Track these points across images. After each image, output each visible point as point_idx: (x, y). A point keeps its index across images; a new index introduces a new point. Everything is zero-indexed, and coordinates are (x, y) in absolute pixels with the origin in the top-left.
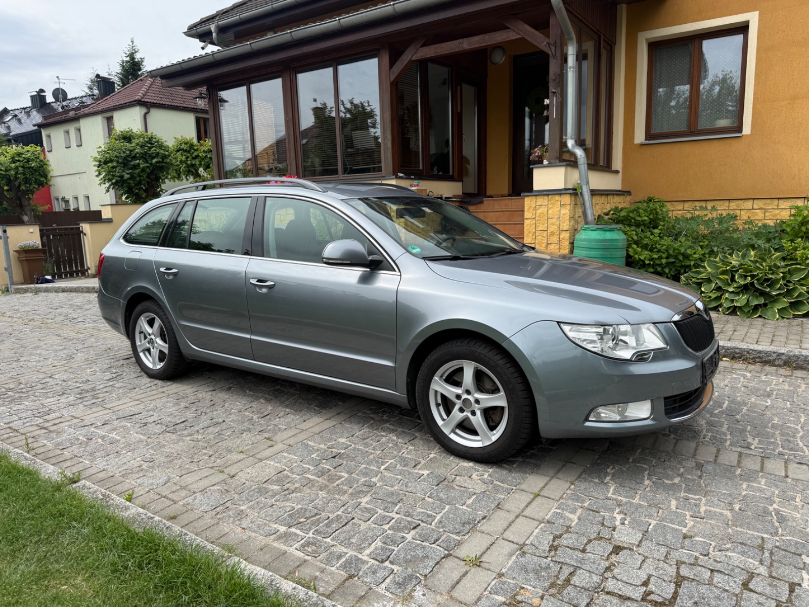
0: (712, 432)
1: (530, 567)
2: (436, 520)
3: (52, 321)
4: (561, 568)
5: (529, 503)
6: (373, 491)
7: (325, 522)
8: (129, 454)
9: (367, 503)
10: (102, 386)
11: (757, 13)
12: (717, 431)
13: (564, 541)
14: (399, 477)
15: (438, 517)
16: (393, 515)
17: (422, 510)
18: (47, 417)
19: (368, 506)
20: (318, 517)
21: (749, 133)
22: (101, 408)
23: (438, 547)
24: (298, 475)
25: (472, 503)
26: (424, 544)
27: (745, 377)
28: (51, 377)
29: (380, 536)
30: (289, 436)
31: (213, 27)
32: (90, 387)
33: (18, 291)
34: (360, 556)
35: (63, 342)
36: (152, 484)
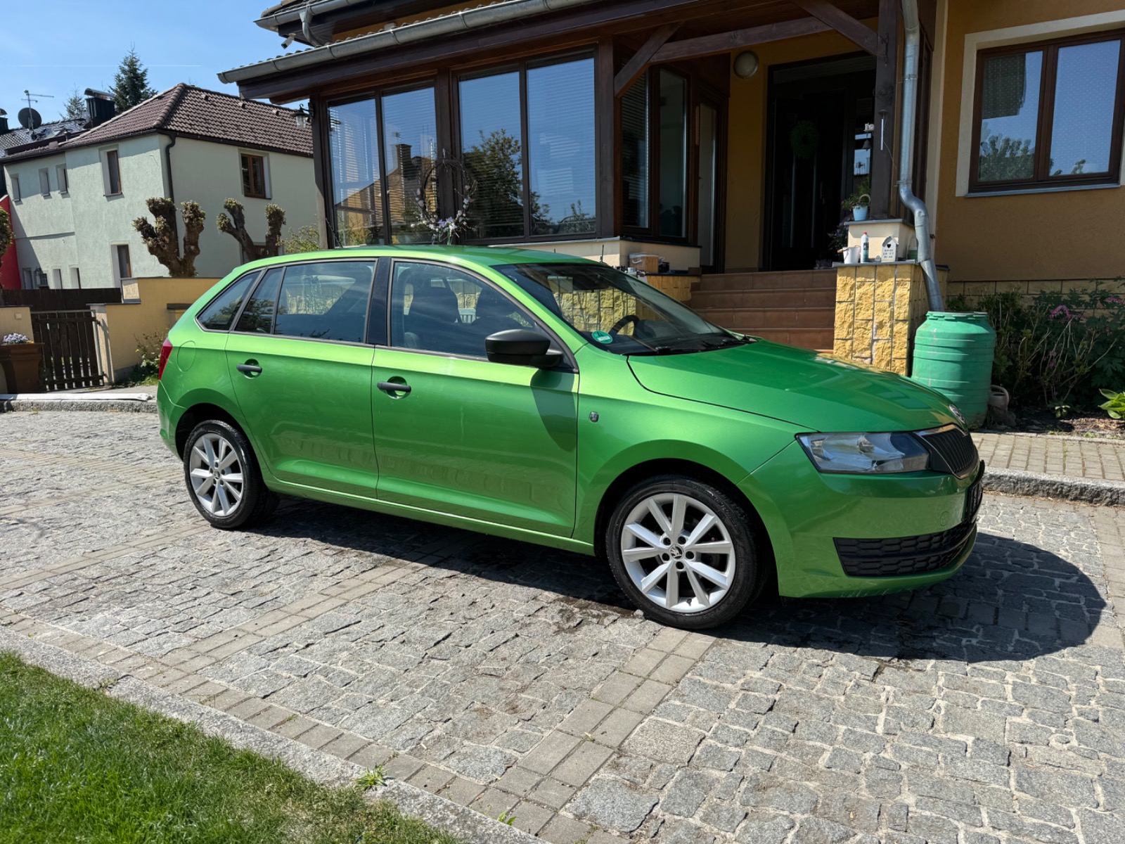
3: (93, 457)
6: (905, 778)
8: (393, 704)
10: (255, 572)
18: (194, 632)
22: (280, 615)
24: (737, 746)
28: (154, 555)
31: (303, 16)
32: (234, 574)
35: (137, 493)
36: (482, 772)
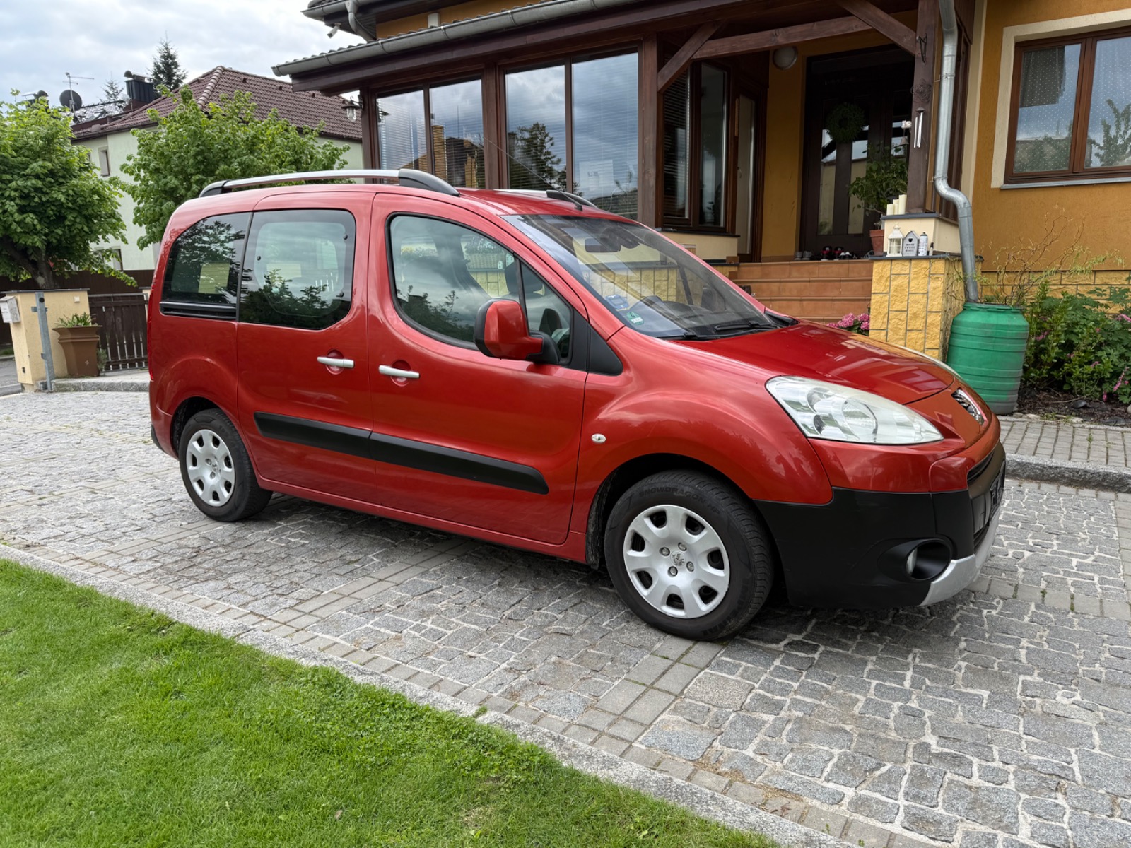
2: (1078, 775)
6: (929, 723)
15: (1075, 769)
19: (946, 750)
24: (782, 695)
29: (1016, 803)
31: (349, 5)
33: (62, 389)
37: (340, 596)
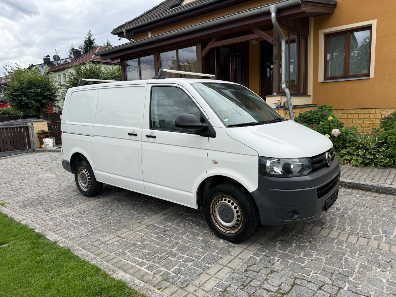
0: (330, 223)
1: (235, 278)
2: (201, 258)
3: (52, 167)
4: (247, 279)
5: (241, 252)
6: (178, 246)
7: (157, 258)
9: (175, 251)
10: (73, 198)
11: (376, 20)
12: (333, 222)
13: (251, 268)
14: (190, 240)
15: (203, 257)
16: (185, 256)
17: (196, 254)
18: (50, 212)
19: (175, 252)
20: (154, 256)
21: (373, 77)
22: (72, 208)
23: (200, 269)
24: (149, 238)
25: (218, 252)
26: (195, 267)
27: (356, 197)
28: (52, 194)
29: (178, 264)
30: (148, 221)
31: (124, 30)
32: (68, 198)
33: (38, 151)
34: (169, 271)
36: (91, 241)
37: (60, 212)
